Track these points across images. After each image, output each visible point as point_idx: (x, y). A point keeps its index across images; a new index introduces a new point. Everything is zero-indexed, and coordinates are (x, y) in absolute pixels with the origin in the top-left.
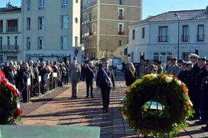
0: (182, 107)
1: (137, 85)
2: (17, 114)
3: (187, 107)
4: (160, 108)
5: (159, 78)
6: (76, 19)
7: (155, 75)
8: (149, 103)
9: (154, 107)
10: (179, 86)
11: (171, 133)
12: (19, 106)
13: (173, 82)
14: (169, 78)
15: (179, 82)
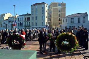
0: (74, 43)
1: (60, 36)
2: (24, 44)
3: (76, 43)
4: (67, 43)
5: (67, 34)
6: (46, 17)
7: (65, 33)
8: (64, 41)
9: (65, 43)
10: (73, 36)
11: (71, 51)
12: (25, 42)
13: (71, 35)
14: (70, 34)
15: (73, 35)
